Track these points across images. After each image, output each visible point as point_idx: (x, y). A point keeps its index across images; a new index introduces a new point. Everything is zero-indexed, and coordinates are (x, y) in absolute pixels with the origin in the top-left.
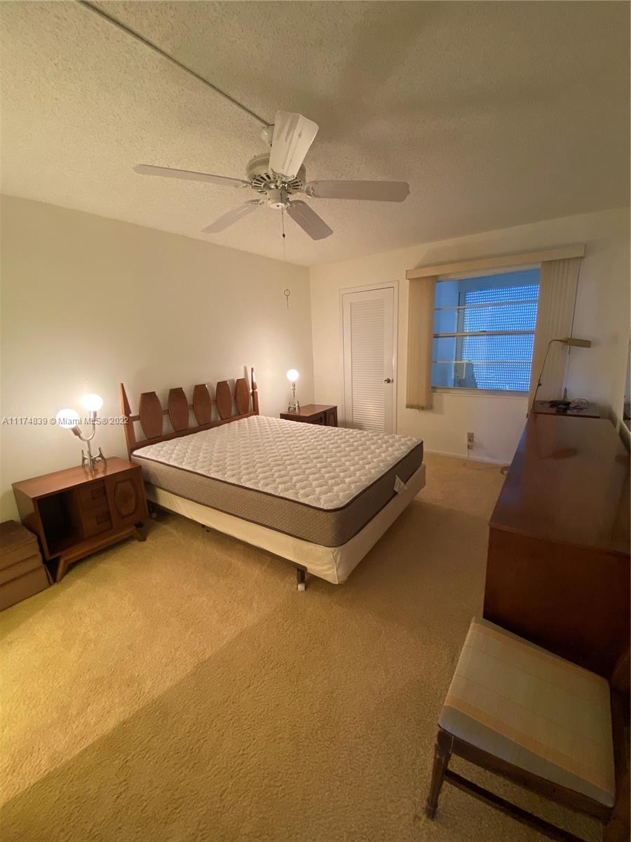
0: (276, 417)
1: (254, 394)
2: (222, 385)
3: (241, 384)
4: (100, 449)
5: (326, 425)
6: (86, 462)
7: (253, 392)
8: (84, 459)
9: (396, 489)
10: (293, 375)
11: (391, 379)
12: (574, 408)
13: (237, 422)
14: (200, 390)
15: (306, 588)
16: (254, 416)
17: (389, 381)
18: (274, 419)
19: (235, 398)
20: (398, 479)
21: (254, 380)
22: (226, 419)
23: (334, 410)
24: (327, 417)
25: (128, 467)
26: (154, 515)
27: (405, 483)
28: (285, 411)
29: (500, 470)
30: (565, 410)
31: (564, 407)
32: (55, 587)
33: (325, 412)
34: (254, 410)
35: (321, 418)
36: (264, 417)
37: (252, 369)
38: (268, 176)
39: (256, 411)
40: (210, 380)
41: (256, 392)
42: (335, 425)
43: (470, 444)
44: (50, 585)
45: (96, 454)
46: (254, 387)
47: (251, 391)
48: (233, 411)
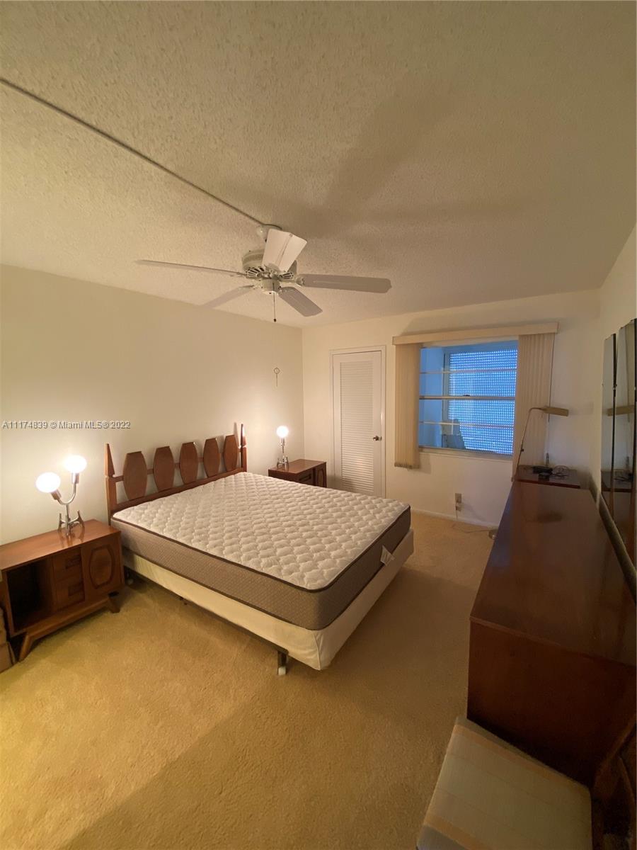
0: (264, 475)
1: (243, 450)
2: (210, 443)
3: (230, 440)
4: (79, 513)
5: (314, 485)
6: (63, 526)
7: (242, 448)
8: (61, 523)
9: (383, 561)
10: (283, 432)
11: (379, 437)
12: (557, 475)
13: (223, 480)
14: (188, 448)
15: (287, 672)
16: (242, 473)
17: (377, 439)
18: (262, 477)
19: (223, 454)
20: (385, 550)
21: (244, 435)
22: (213, 477)
23: (323, 466)
24: (315, 475)
25: (107, 533)
26: (131, 582)
27: (392, 553)
28: (273, 466)
29: (488, 533)
30: (547, 478)
31: (547, 474)
32: (17, 667)
33: (314, 469)
34: (242, 467)
35: (310, 475)
36: (251, 475)
37: (242, 425)
38: (261, 269)
39: (244, 468)
40: (199, 436)
41: (245, 448)
42: (324, 485)
43: (458, 505)
44: (12, 664)
45: (74, 519)
46: (243, 443)
47: (240, 447)
48: (220, 468)
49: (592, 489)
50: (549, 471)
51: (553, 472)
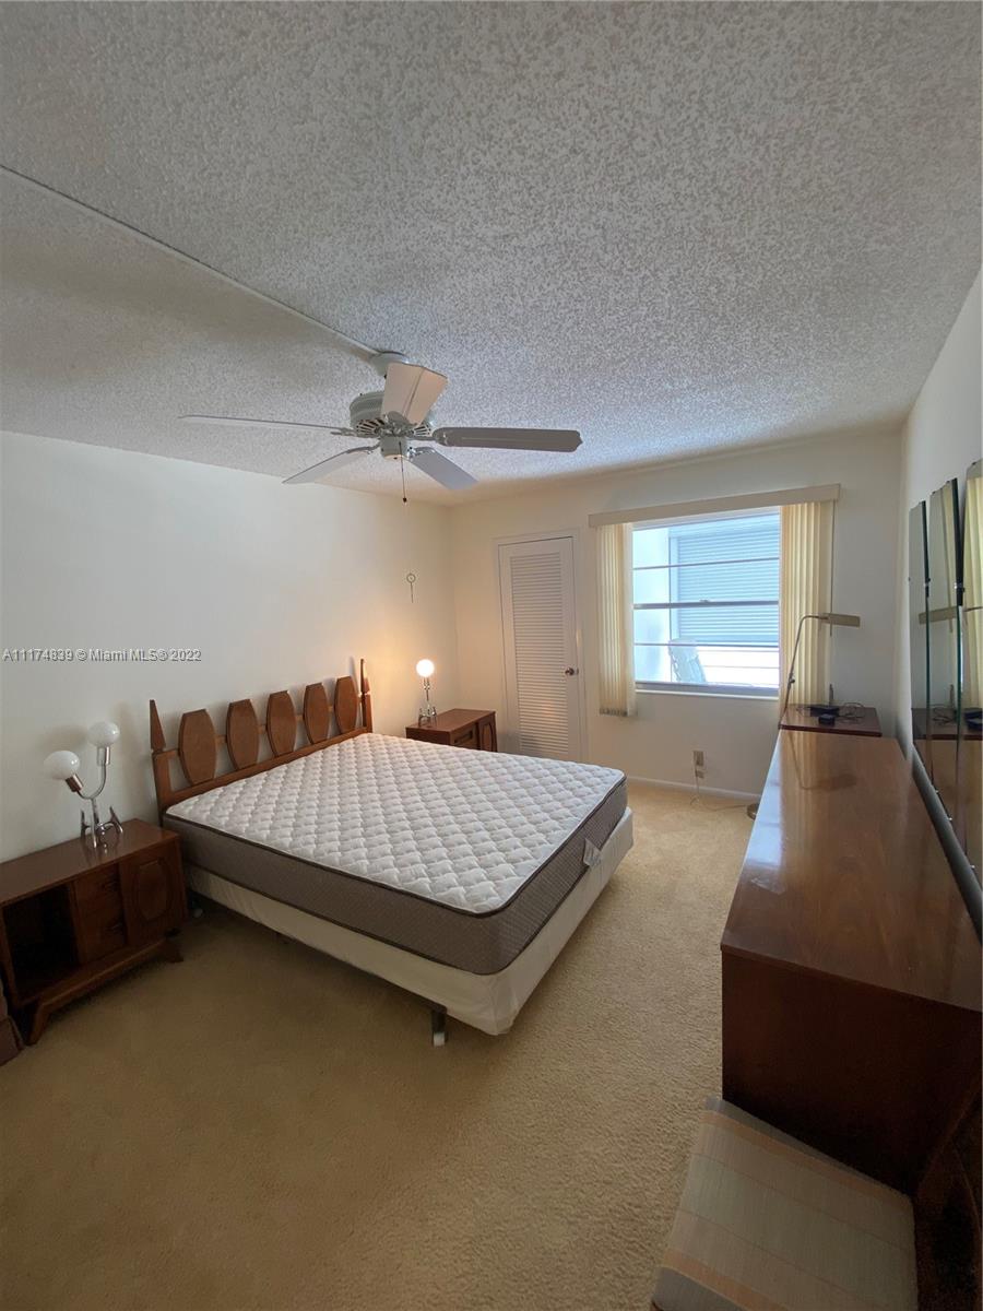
0: (399, 737)
1: (365, 700)
2: (313, 691)
3: (344, 685)
4: (111, 809)
5: (479, 749)
6: (88, 831)
7: (363, 697)
8: (84, 827)
10: (426, 668)
11: (575, 669)
12: (845, 717)
13: (336, 747)
14: (278, 702)
15: (446, 1040)
16: (365, 735)
17: (571, 672)
18: (397, 739)
19: (335, 708)
20: (589, 844)
21: (365, 676)
22: (320, 743)
23: (490, 719)
24: (478, 733)
25: (157, 837)
26: (198, 913)
28: (412, 722)
29: (745, 809)
30: (832, 722)
32: (28, 1052)
33: (477, 723)
34: (365, 725)
35: (471, 732)
36: (380, 737)
37: (362, 661)
38: (381, 421)
39: (367, 727)
40: (292, 681)
41: (369, 696)
42: (494, 749)
43: (699, 769)
44: (20, 1049)
45: (104, 818)
46: (365, 687)
47: (360, 694)
48: (331, 730)
49: (899, 737)
50: (834, 711)
51: (841, 713)
